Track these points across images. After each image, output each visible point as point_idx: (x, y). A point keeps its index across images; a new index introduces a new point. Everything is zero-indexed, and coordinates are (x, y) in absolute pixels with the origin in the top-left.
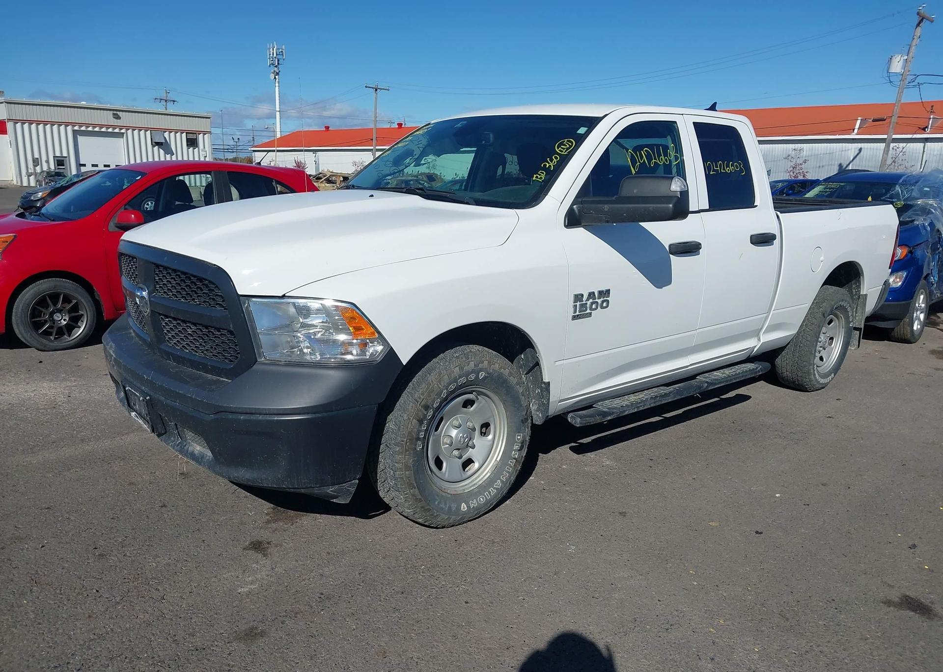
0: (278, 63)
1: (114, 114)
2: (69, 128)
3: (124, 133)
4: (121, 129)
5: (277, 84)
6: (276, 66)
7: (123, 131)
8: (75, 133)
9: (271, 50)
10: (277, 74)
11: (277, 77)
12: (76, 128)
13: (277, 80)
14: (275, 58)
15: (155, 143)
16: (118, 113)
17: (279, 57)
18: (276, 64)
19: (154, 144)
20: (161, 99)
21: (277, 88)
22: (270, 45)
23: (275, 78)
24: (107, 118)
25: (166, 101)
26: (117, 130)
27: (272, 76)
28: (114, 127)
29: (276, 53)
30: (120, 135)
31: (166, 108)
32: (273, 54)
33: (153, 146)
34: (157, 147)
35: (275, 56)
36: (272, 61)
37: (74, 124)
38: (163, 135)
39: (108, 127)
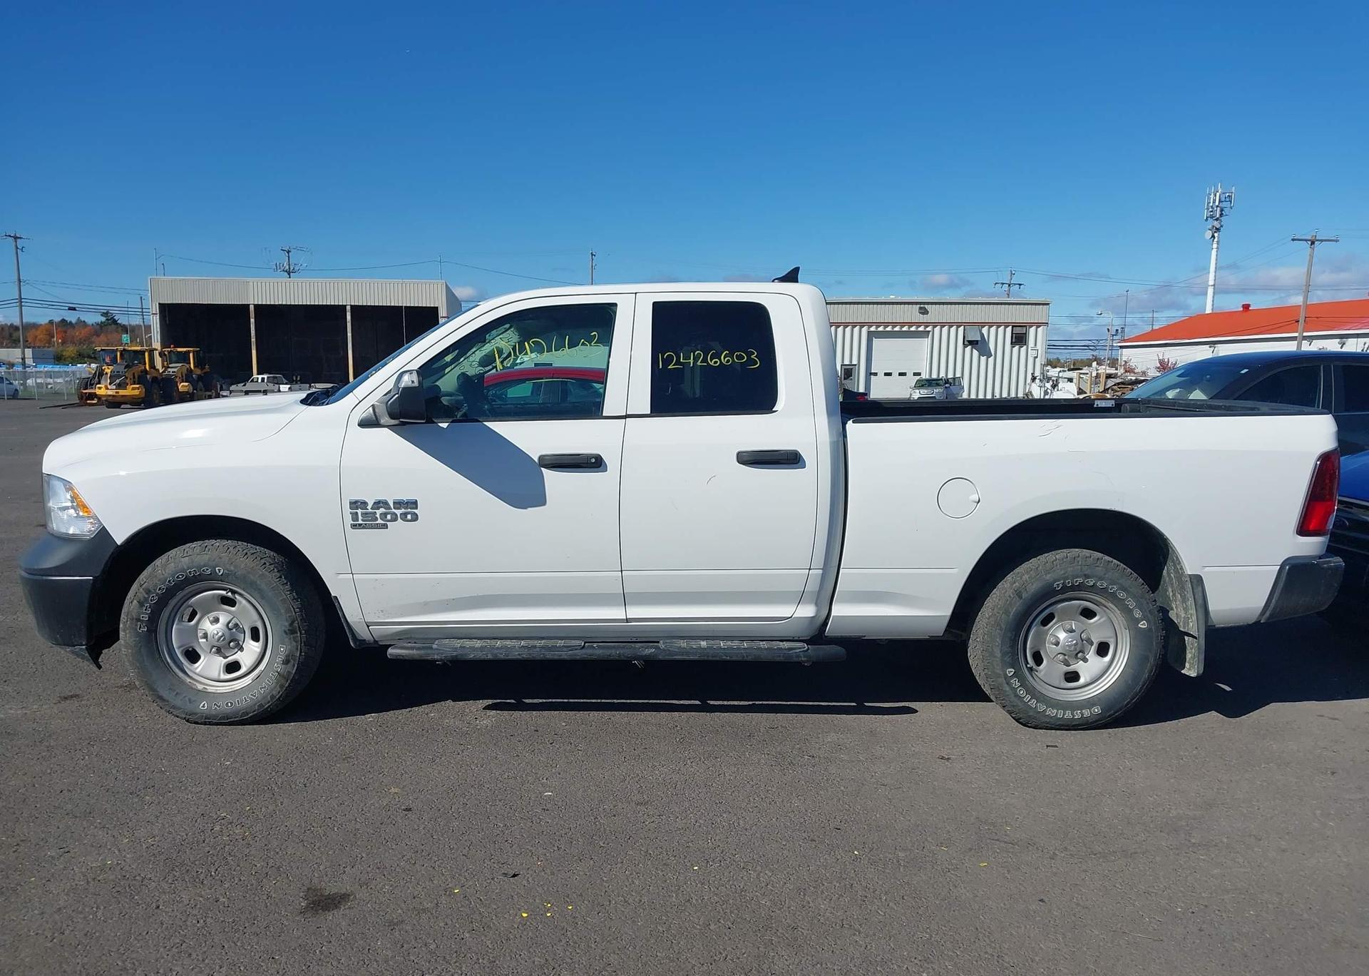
0: (1221, 215)
1: (920, 308)
2: (865, 330)
3: (929, 332)
4: (927, 326)
5: (1215, 246)
6: (1217, 219)
7: (929, 329)
8: (871, 336)
9: (1212, 196)
10: (1218, 230)
11: (1216, 235)
12: (873, 329)
13: (1216, 240)
14: (1217, 206)
15: (968, 341)
16: (926, 306)
17: (1223, 205)
18: (1217, 218)
19: (966, 343)
20: (1003, 284)
21: (1214, 253)
22: (1210, 189)
23: (1213, 236)
24: (912, 314)
25: (1009, 285)
26: (921, 329)
27: (1209, 234)
28: (918, 324)
29: (1220, 199)
30: (925, 334)
31: (1008, 295)
32: (1214, 202)
33: (965, 346)
34: (969, 347)
35: (1217, 204)
36: (1212, 211)
37: (870, 324)
38: (980, 331)
39: (911, 324)
